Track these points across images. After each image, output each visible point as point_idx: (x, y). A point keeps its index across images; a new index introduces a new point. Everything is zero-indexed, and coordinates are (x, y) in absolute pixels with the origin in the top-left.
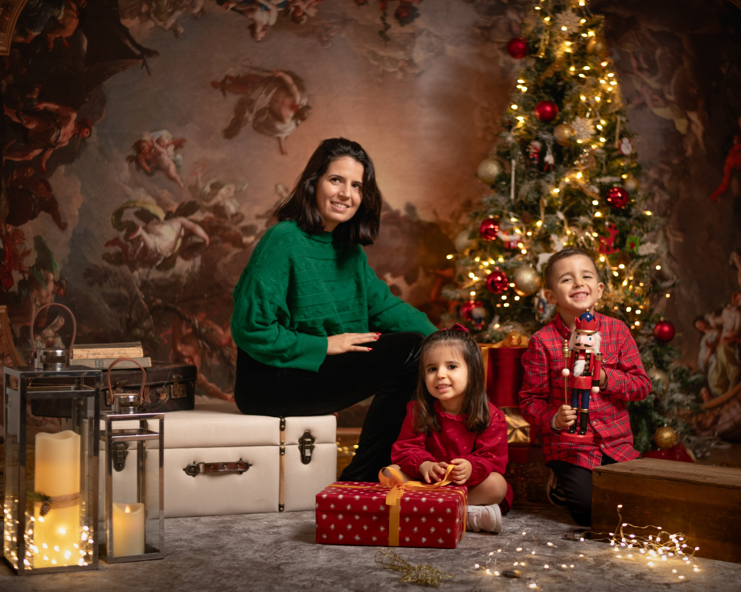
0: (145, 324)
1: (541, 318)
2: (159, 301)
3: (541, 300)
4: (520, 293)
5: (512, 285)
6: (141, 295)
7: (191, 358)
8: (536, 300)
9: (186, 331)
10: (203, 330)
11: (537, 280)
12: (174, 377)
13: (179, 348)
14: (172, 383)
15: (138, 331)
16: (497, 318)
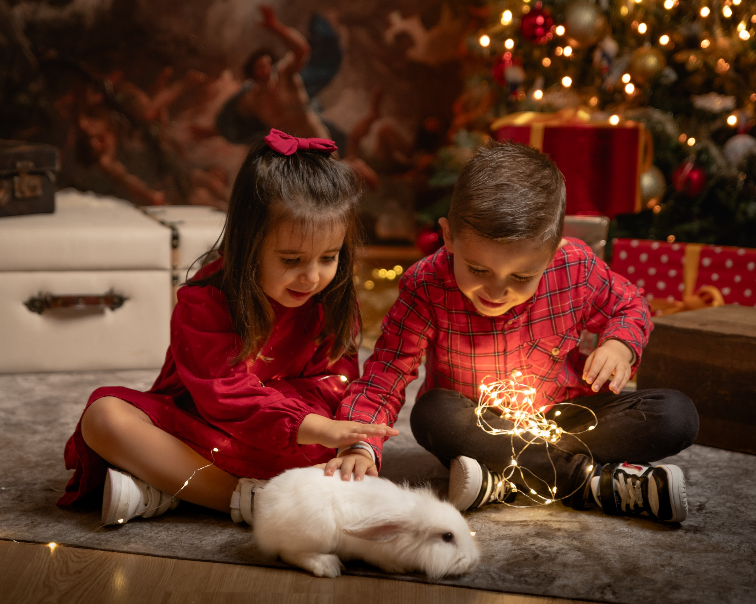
0: (35, 87)
1: (603, 81)
2: (52, 53)
3: (605, 55)
4: (573, 42)
5: (560, 30)
6: (25, 43)
7: (102, 139)
8: (597, 56)
9: (94, 98)
10: (119, 97)
11: (600, 23)
12: (19, 165)
13: (85, 123)
14: (17, 174)
15: (23, 99)
16: (540, 81)
